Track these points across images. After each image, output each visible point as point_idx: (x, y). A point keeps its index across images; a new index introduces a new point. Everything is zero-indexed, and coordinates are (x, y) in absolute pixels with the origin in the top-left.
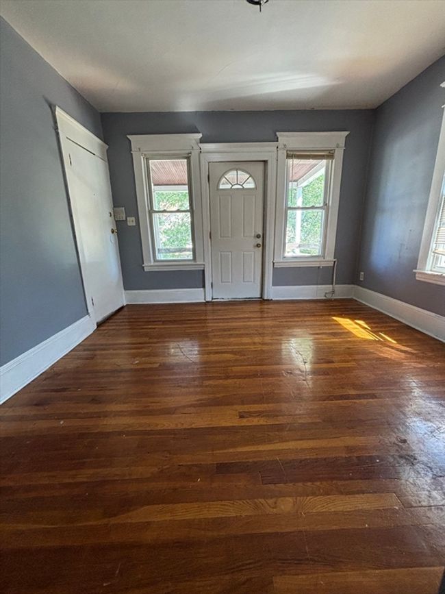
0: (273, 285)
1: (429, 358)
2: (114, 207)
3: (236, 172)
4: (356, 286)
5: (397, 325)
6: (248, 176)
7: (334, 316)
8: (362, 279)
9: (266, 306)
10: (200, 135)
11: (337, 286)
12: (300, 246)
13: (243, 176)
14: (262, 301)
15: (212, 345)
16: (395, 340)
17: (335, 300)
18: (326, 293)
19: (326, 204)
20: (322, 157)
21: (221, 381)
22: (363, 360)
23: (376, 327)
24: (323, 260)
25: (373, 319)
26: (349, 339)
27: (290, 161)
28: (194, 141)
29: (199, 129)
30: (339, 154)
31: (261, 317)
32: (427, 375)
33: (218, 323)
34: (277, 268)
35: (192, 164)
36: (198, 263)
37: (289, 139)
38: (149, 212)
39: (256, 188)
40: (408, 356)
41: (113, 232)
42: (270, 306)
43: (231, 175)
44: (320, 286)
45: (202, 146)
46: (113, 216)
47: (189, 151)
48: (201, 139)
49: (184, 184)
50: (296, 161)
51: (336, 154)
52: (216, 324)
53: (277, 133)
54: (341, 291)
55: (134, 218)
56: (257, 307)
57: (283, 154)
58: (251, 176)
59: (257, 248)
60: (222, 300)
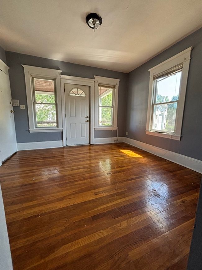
0: (94, 138)
1: (154, 161)
2: (12, 99)
3: (77, 89)
4: (125, 138)
6: (82, 91)
7: (120, 149)
8: (127, 135)
9: (91, 147)
10: (61, 71)
11: (119, 138)
12: (101, 122)
13: (80, 91)
14: (90, 145)
17: (118, 143)
18: (115, 141)
19: (113, 106)
20: (111, 87)
21: (82, 181)
24: (113, 127)
26: (127, 157)
27: (100, 88)
28: (58, 73)
29: (60, 68)
30: (117, 87)
31: (90, 152)
32: (155, 167)
34: (96, 131)
35: (57, 83)
36: (59, 128)
37: (99, 79)
38: (33, 103)
39: (86, 97)
41: (12, 112)
42: (94, 147)
43: (75, 90)
44: (112, 138)
45: (61, 76)
46: (11, 104)
47: (56, 77)
48: (61, 73)
49: (52, 92)
50: (102, 88)
51: (116, 87)
52: (71, 157)
53: (94, 76)
55: (24, 105)
56: (88, 148)
57: (96, 85)
58: (84, 91)
59: (87, 122)
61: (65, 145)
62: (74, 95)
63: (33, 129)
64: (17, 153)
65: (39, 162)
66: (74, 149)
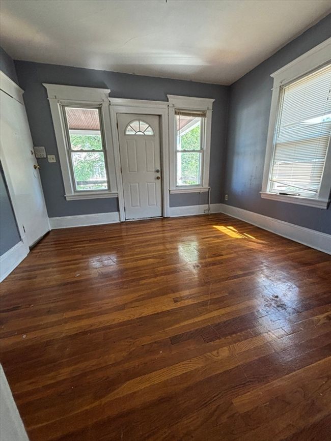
0: (170, 207)
1: (275, 246)
2: (34, 146)
3: (138, 122)
4: (223, 204)
5: (252, 227)
6: (148, 126)
7: (214, 225)
8: (227, 200)
9: (166, 222)
10: (109, 91)
11: (212, 205)
12: (181, 178)
13: (144, 126)
14: (163, 218)
15: (137, 254)
16: (254, 237)
17: (211, 214)
18: (205, 210)
19: (201, 148)
20: (198, 115)
21: (152, 279)
22: (240, 251)
23: (241, 230)
24: (201, 187)
25: (238, 225)
26: (227, 239)
27: (178, 117)
28: (104, 95)
29: (108, 85)
30: (209, 114)
31: (163, 231)
32: (277, 256)
33: (136, 237)
34: (172, 194)
35: (103, 113)
36: (113, 192)
37: (176, 101)
38: (68, 151)
39: (154, 135)
40: (264, 246)
41: (35, 168)
42: (169, 222)
43: (135, 124)
44: (200, 206)
45: (111, 99)
46: (34, 154)
47: (100, 103)
48: (109, 94)
49: (97, 130)
50: (182, 117)
51: (207, 115)
52: (134, 239)
53: (168, 95)
54: (214, 208)
55: (54, 156)
56: (159, 224)
57: (172, 111)
58: (150, 126)
59: (157, 180)
60: (134, 220)
61: (123, 220)
62: (133, 133)
63: (71, 195)
64: (51, 234)
65: (84, 247)
66: (139, 225)
